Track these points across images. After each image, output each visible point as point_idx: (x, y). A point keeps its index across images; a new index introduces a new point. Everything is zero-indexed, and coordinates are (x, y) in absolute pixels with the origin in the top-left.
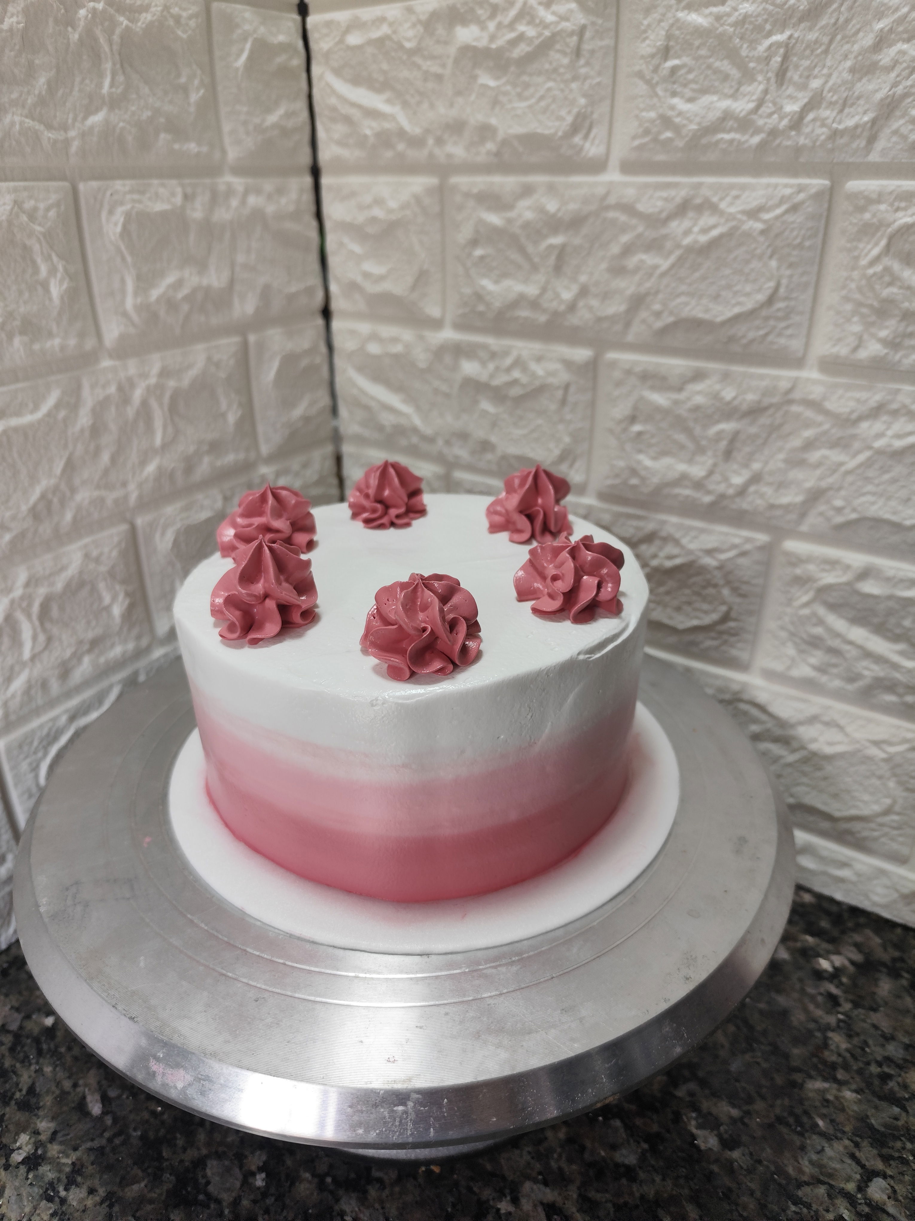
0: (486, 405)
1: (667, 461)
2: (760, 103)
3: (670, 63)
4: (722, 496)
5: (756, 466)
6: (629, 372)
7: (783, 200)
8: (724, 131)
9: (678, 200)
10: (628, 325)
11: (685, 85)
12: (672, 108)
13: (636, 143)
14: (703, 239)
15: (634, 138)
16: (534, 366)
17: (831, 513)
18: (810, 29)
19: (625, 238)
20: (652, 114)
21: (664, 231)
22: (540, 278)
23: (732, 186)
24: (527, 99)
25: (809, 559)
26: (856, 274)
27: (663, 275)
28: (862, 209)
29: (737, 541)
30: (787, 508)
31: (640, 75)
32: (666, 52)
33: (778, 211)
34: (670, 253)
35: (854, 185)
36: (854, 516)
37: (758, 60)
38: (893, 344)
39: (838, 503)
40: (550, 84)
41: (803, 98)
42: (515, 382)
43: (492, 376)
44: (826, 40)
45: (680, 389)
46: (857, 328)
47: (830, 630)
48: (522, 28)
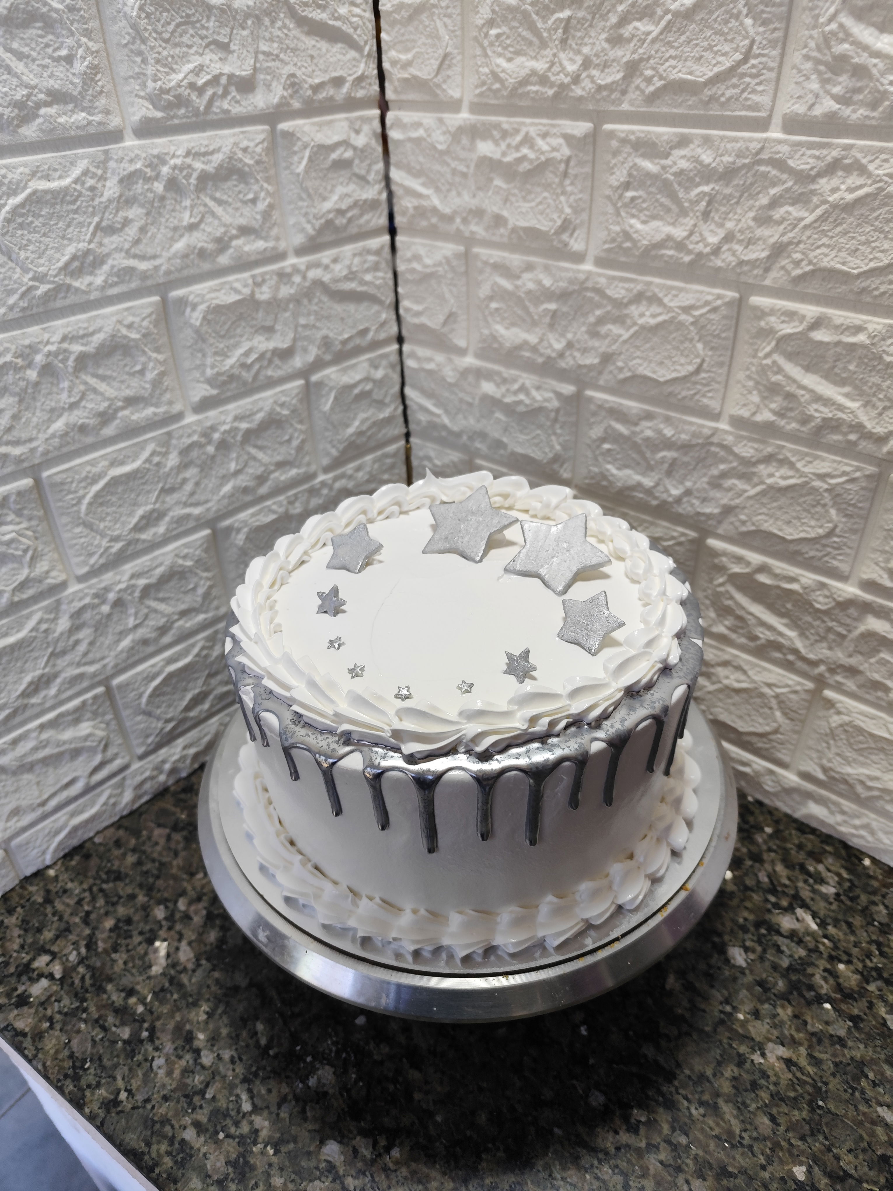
0: (499, 415)
1: (628, 472)
2: (691, 233)
3: (630, 194)
4: (665, 502)
5: (688, 484)
6: (601, 407)
7: (707, 303)
8: (666, 248)
9: (635, 291)
10: (600, 373)
11: (641, 211)
12: (631, 226)
13: (607, 246)
14: (653, 322)
15: (605, 242)
16: (534, 393)
17: (737, 524)
18: (727, 185)
19: (598, 312)
20: (617, 228)
21: (626, 312)
22: (539, 331)
23: (672, 288)
24: (529, 201)
25: (725, 554)
26: (755, 361)
27: (625, 342)
28: (760, 318)
29: (675, 534)
30: (709, 516)
31: (608, 198)
32: (627, 186)
33: (704, 310)
34: (630, 327)
35: (756, 300)
36: (753, 528)
37: (690, 201)
38: (780, 414)
39: (743, 517)
40: (546, 194)
41: (722, 233)
42: (521, 402)
43: (504, 396)
44: (737, 195)
45: (636, 424)
46: (755, 398)
47: (737, 603)
48: (525, 151)
